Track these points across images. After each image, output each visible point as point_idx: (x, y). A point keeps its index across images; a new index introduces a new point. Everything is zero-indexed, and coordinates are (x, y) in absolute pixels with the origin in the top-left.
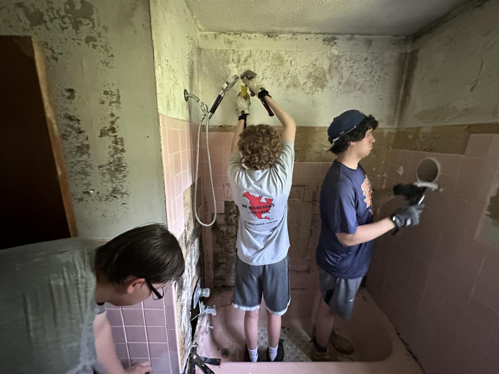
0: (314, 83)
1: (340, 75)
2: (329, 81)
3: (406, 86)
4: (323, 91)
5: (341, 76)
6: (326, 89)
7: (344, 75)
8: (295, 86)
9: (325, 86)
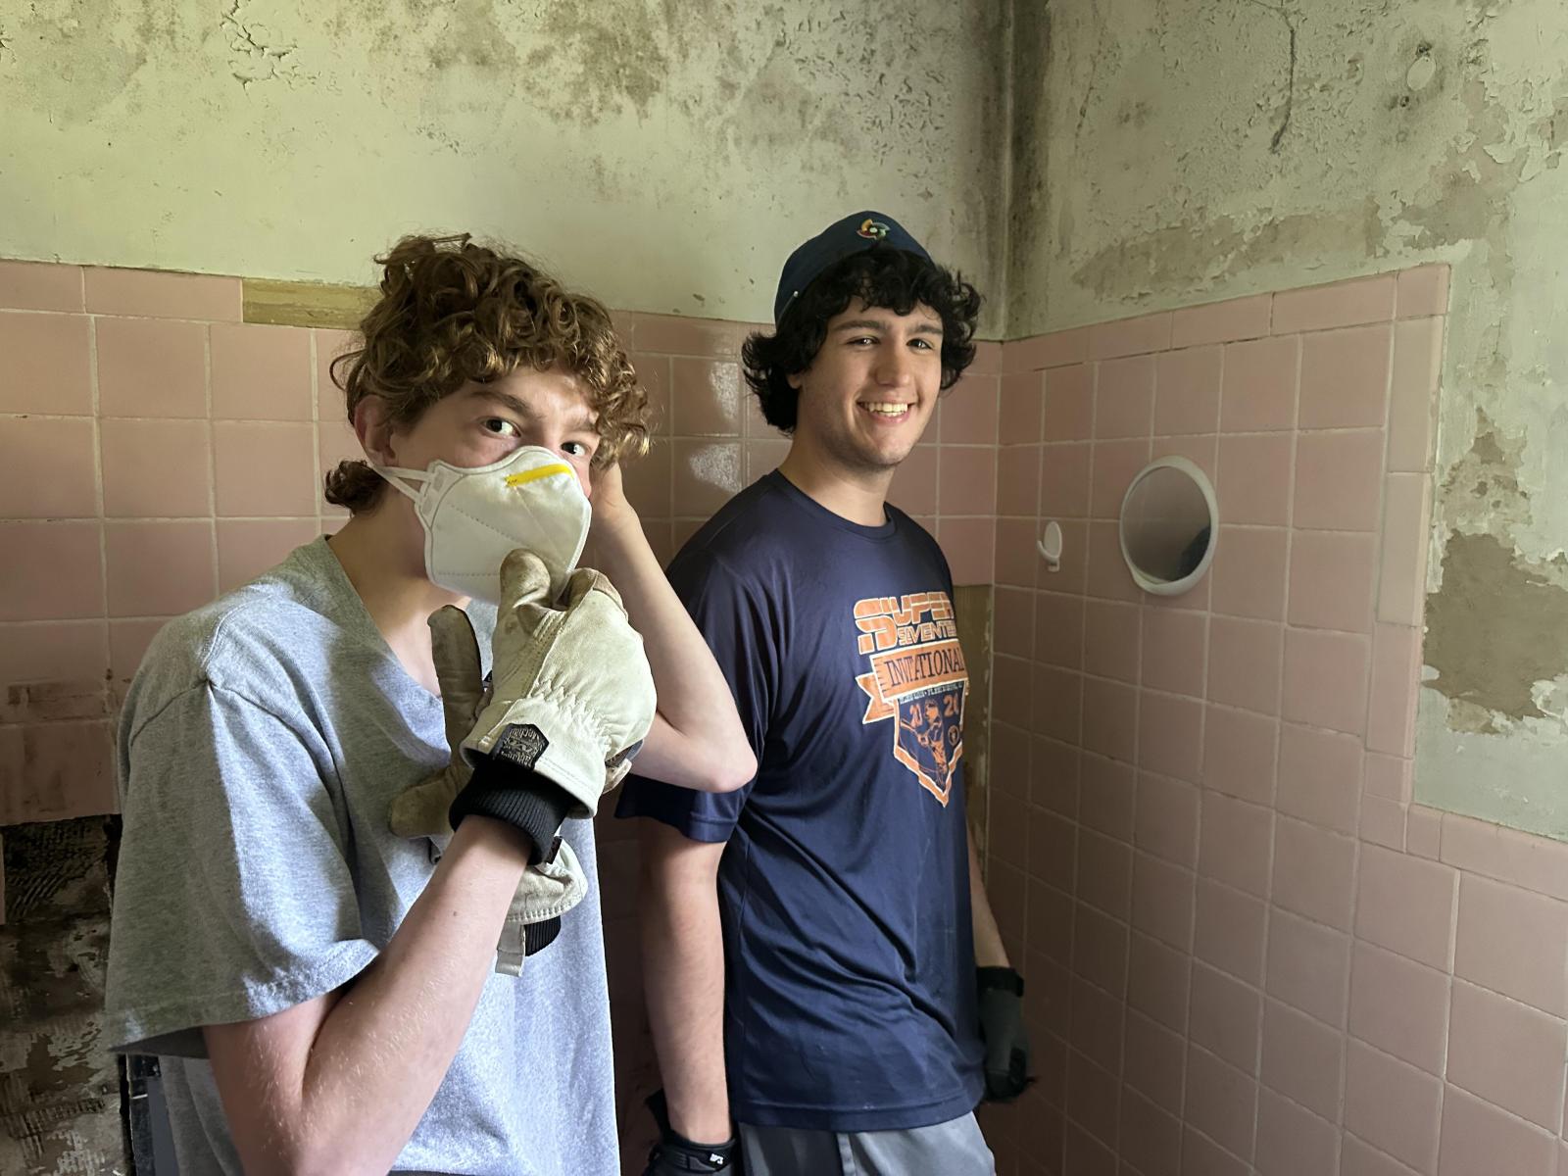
0: (591, 61)
1: (726, 44)
2: (674, 65)
3: (1020, 143)
4: (643, 115)
5: (733, 51)
6: (657, 105)
7: (745, 52)
8: (482, 61)
9: (655, 87)
